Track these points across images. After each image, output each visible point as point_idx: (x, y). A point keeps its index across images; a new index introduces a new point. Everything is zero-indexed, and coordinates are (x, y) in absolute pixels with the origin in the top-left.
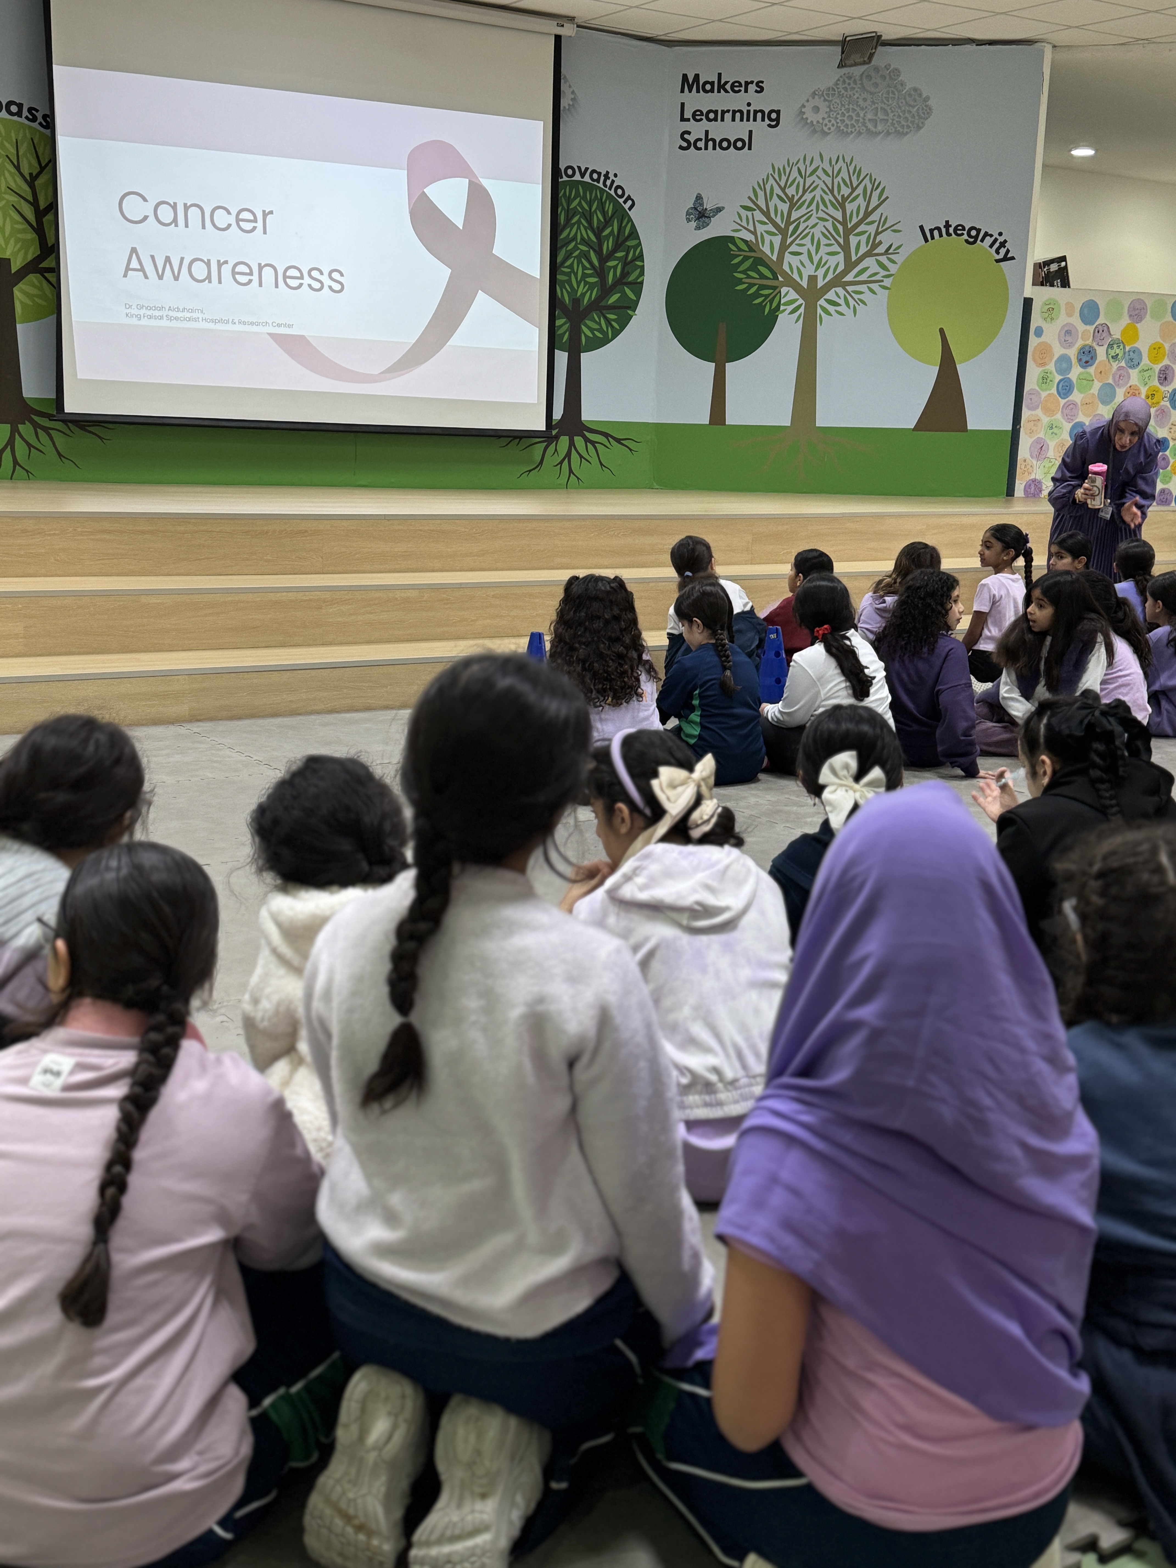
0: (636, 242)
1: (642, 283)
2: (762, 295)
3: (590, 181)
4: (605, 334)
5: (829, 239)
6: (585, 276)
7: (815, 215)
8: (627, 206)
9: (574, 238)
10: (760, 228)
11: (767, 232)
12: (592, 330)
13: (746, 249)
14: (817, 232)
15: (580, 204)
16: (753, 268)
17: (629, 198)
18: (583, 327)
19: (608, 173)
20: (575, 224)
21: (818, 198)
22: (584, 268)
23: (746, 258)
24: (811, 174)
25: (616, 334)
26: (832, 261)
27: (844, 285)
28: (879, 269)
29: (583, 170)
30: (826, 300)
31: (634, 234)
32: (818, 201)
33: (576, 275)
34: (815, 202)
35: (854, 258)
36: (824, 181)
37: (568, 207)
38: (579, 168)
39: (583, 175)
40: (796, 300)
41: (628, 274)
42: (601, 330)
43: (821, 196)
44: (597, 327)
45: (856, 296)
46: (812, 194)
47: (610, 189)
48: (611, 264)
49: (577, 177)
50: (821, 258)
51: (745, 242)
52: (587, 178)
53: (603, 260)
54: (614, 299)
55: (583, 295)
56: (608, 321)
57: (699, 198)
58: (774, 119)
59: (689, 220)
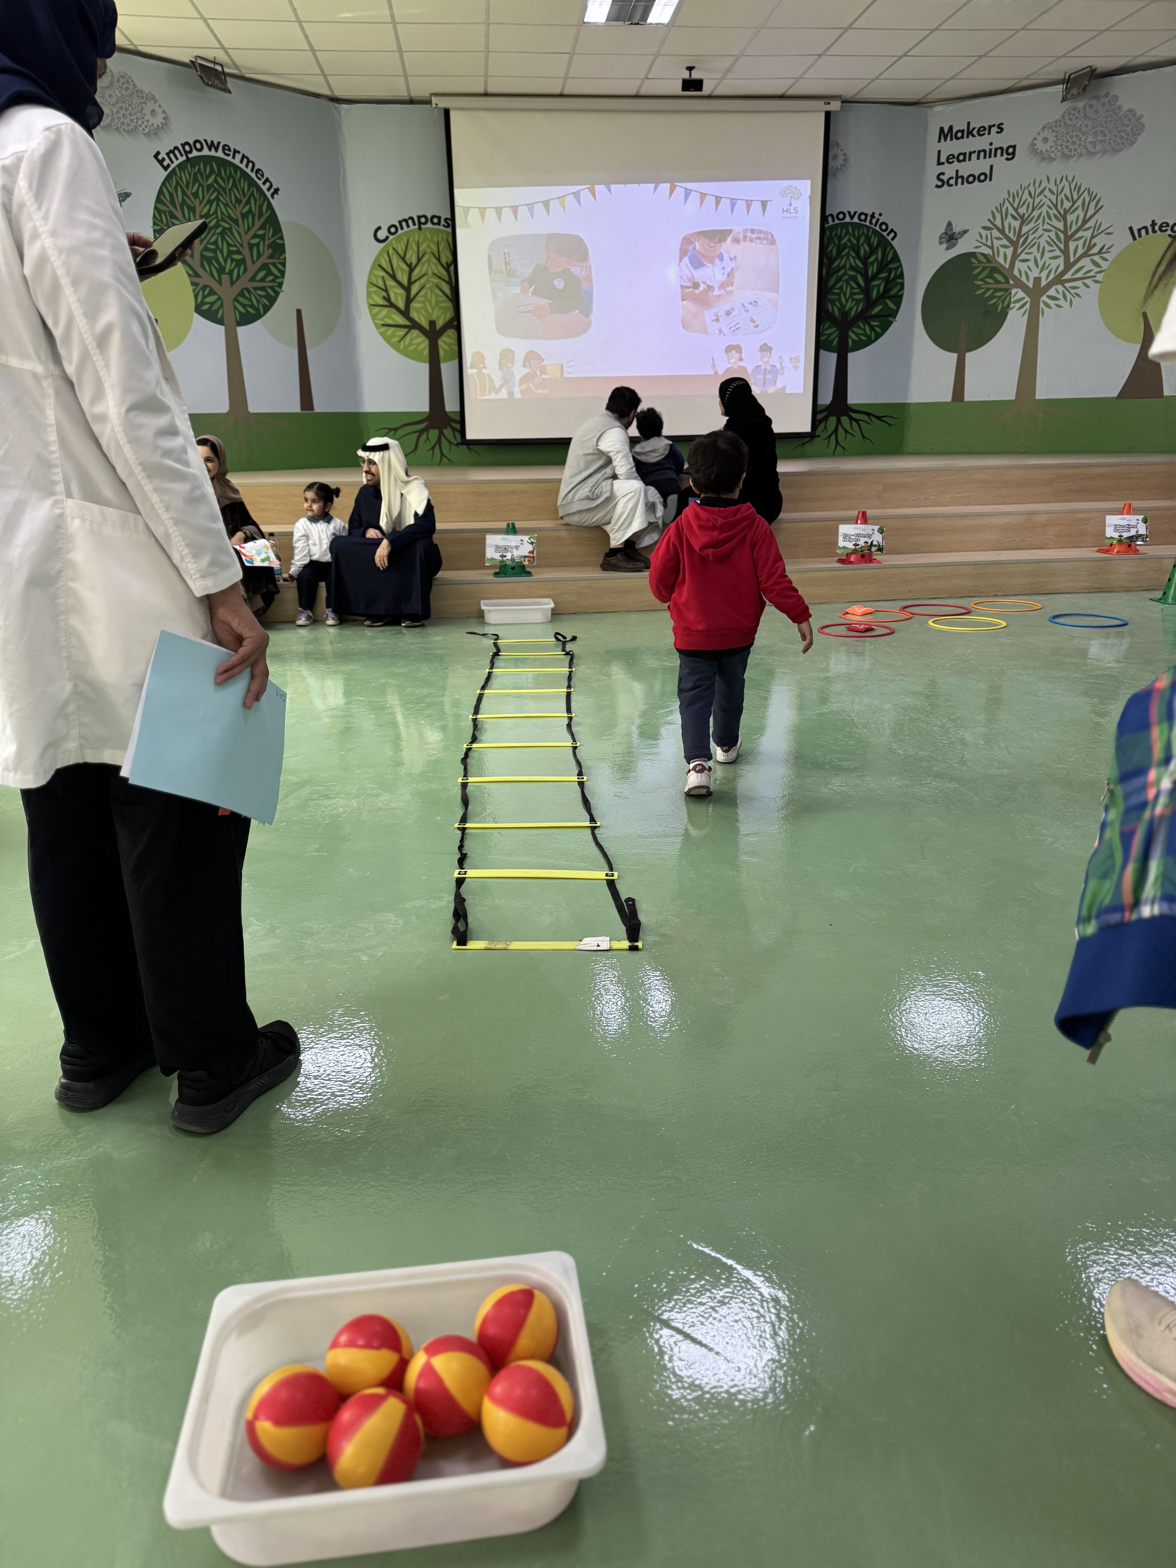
0: (898, 264)
1: (902, 296)
2: (996, 297)
3: (858, 221)
4: (869, 337)
5: (1051, 246)
6: (852, 294)
7: (1041, 228)
8: (890, 238)
9: (844, 266)
10: (997, 243)
11: (1002, 246)
12: (857, 335)
13: (985, 261)
14: (1043, 242)
15: (849, 240)
16: (990, 276)
17: (892, 231)
18: (851, 334)
19: (874, 213)
20: (844, 255)
21: (1044, 213)
22: (852, 288)
23: (984, 268)
24: (1039, 195)
25: (878, 336)
26: (1054, 264)
27: (1062, 283)
28: (1093, 267)
29: (852, 213)
30: (1047, 296)
31: (896, 258)
32: (1044, 216)
33: (845, 295)
34: (1041, 218)
35: (1072, 259)
36: (1050, 199)
37: (839, 242)
38: (849, 213)
39: (852, 217)
40: (1024, 298)
41: (890, 290)
42: (865, 335)
43: (1047, 212)
44: (862, 332)
45: (1072, 291)
46: (1040, 211)
47: (876, 225)
48: (874, 283)
49: (848, 219)
50: (1045, 263)
51: (984, 255)
52: (856, 220)
53: (868, 281)
54: (877, 310)
55: (851, 309)
56: (872, 328)
57: (949, 224)
58: (1010, 152)
59: (941, 243)
